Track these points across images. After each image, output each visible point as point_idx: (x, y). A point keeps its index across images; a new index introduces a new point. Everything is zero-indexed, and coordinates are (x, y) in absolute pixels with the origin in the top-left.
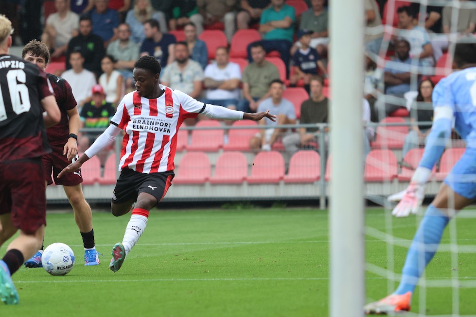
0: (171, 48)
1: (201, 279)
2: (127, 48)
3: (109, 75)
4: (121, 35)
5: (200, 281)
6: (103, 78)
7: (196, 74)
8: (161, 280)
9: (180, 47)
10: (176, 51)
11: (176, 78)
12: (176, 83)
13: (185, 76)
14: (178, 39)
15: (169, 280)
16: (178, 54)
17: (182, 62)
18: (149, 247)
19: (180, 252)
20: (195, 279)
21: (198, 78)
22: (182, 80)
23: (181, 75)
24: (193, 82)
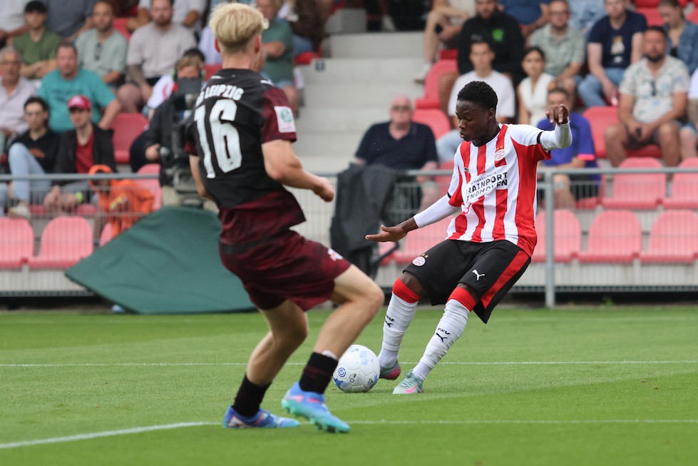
0: (637, 39)
1: (685, 421)
2: (566, 40)
3: (535, 80)
4: (555, 20)
5: (683, 423)
6: (525, 86)
7: (676, 80)
8: (618, 421)
9: (653, 35)
10: (644, 41)
11: (644, 89)
12: (645, 97)
13: (659, 87)
14: (651, 22)
15: (632, 421)
16: (649, 47)
17: (655, 60)
18: (598, 367)
19: (650, 376)
20: (675, 421)
21: (679, 89)
22: (654, 93)
23: (653, 84)
24: (672, 95)
